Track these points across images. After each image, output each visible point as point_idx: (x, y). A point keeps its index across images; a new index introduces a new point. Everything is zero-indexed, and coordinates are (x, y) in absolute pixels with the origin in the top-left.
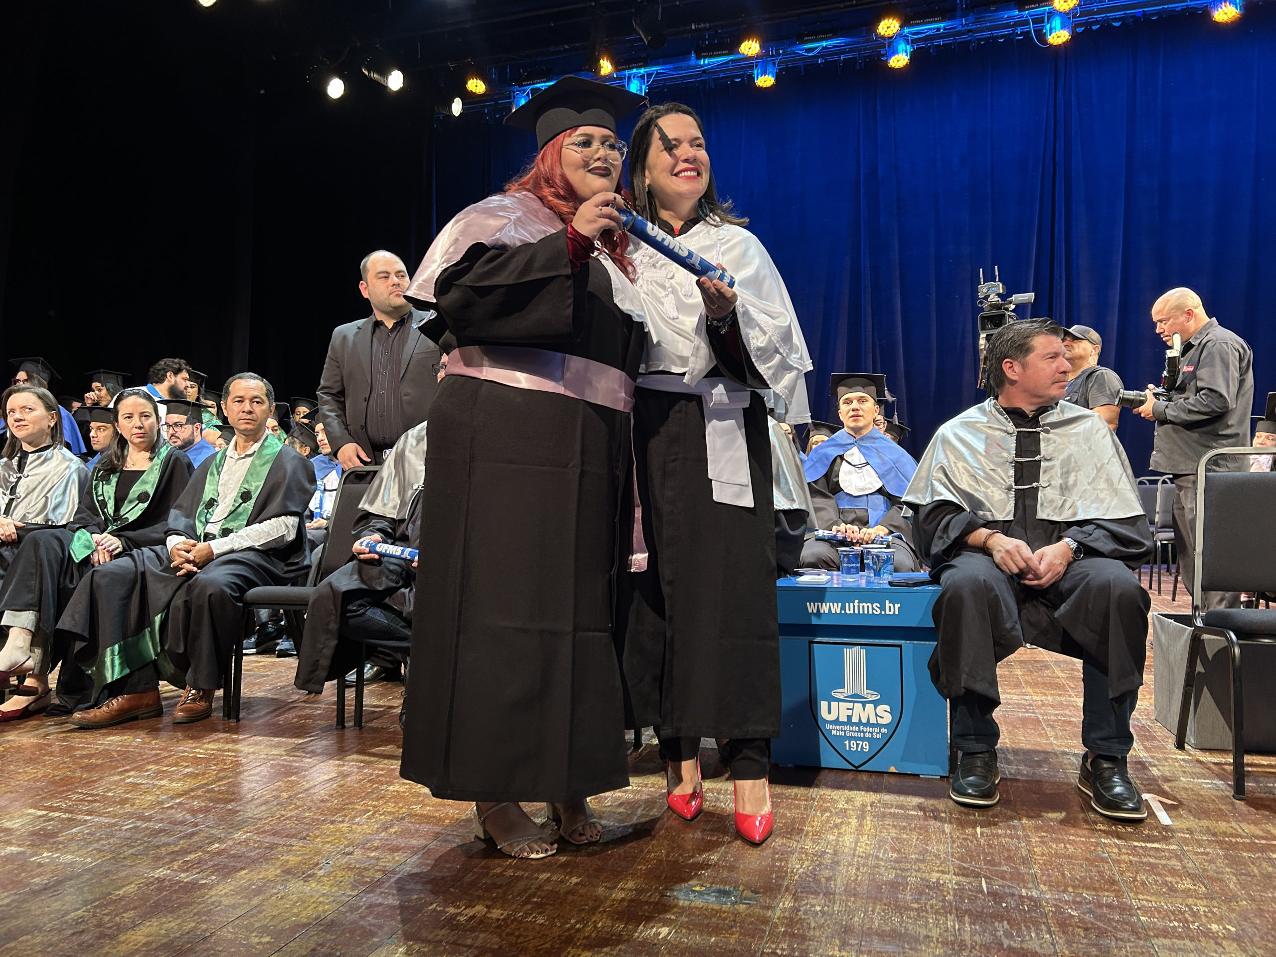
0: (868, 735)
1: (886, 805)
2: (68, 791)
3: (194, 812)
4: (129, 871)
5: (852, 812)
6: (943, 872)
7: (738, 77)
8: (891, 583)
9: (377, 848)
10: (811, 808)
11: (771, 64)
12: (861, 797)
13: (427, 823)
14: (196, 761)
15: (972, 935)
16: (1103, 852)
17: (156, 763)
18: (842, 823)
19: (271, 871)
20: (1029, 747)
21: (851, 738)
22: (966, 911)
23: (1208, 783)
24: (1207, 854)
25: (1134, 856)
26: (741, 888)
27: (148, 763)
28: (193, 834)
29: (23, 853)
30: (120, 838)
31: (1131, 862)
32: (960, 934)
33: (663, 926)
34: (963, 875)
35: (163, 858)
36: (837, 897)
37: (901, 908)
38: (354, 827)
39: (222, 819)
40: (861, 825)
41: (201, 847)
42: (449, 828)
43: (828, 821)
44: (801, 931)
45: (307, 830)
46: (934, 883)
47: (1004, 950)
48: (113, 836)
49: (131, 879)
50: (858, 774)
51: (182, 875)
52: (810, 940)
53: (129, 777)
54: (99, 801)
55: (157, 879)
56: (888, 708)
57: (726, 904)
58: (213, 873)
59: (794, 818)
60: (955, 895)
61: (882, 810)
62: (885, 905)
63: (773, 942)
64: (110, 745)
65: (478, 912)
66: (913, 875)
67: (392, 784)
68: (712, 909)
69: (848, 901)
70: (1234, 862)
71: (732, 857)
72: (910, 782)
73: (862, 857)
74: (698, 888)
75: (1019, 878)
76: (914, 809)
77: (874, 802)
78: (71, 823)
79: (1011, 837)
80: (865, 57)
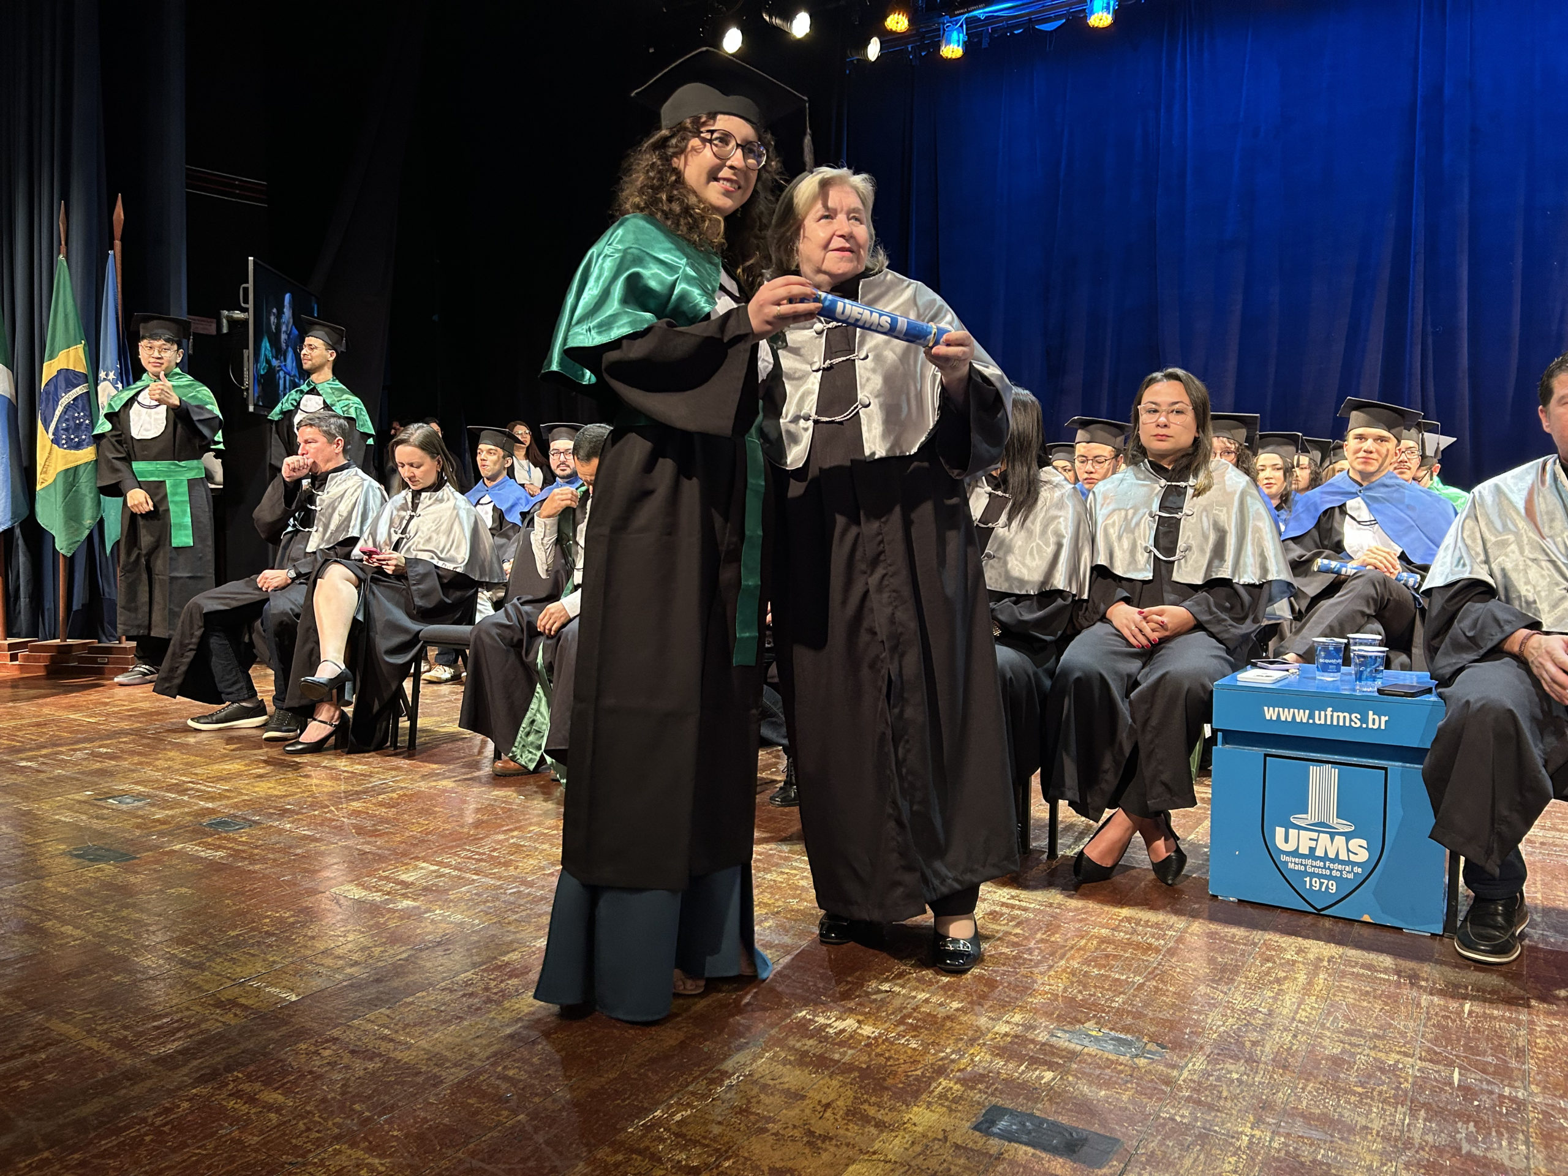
0: (1334, 873)
1: (1348, 962)
2: (457, 846)
4: (513, 937)
5: (1301, 966)
6: (1406, 1054)
10: (1250, 955)
12: (1317, 948)
13: (804, 922)
15: (1424, 1133)
17: (539, 824)
18: (1286, 978)
21: (1312, 875)
22: (1424, 1104)
26: (1145, 1040)
27: (531, 824)
29: (418, 908)
30: (504, 902)
32: (1409, 1131)
33: (1048, 1070)
34: (1431, 1061)
36: (1262, 1066)
37: (1338, 1089)
40: (1310, 983)
43: (1268, 973)
44: (1209, 1099)
46: (1390, 1066)
47: (1461, 1156)
48: (498, 899)
49: (515, 945)
50: (1318, 919)
52: (1218, 1111)
53: (513, 837)
54: (485, 861)
56: (1364, 843)
57: (1124, 1055)
59: (1226, 963)
60: (1414, 1084)
61: (1342, 967)
62: (1321, 1083)
63: (1173, 1107)
64: (495, 800)
65: (850, 1026)
66: (1367, 1051)
67: (770, 872)
68: (1107, 1059)
69: (1274, 1072)
71: (1141, 1001)
72: (1389, 937)
73: (1303, 1023)
74: (1094, 1033)
75: (1504, 1073)
76: (1386, 971)
77: (1333, 957)
78: (460, 881)
79: (1509, 1021)
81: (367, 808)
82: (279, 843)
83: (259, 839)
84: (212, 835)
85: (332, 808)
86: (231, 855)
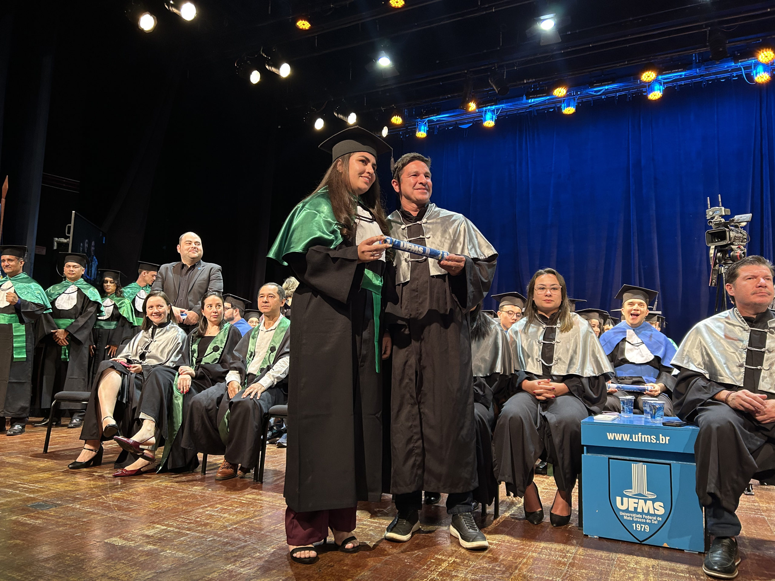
0: (648, 521)
1: (662, 568)
2: (176, 516)
3: (244, 534)
4: (212, 565)
5: (640, 571)
7: (551, 108)
8: (664, 424)
10: (612, 565)
11: (572, 100)
12: (645, 561)
14: (242, 505)
17: (220, 503)
18: (634, 577)
20: (759, 537)
21: (637, 522)
27: (217, 503)
28: (244, 547)
29: (157, 550)
30: (206, 545)
35: (230, 559)
39: (260, 539)
41: (250, 554)
43: (624, 575)
48: (202, 544)
49: (215, 569)
50: (642, 546)
51: (241, 569)
53: (207, 511)
54: (193, 523)
55: (228, 570)
56: (662, 504)
58: (258, 570)
59: (601, 570)
61: (660, 571)
64: (196, 491)
72: (678, 554)
76: (682, 572)
77: (654, 565)
78: (180, 534)
80: (633, 94)
81: (123, 496)
82: (73, 515)
83: (61, 514)
84: (33, 512)
85: (103, 497)
86: (45, 523)
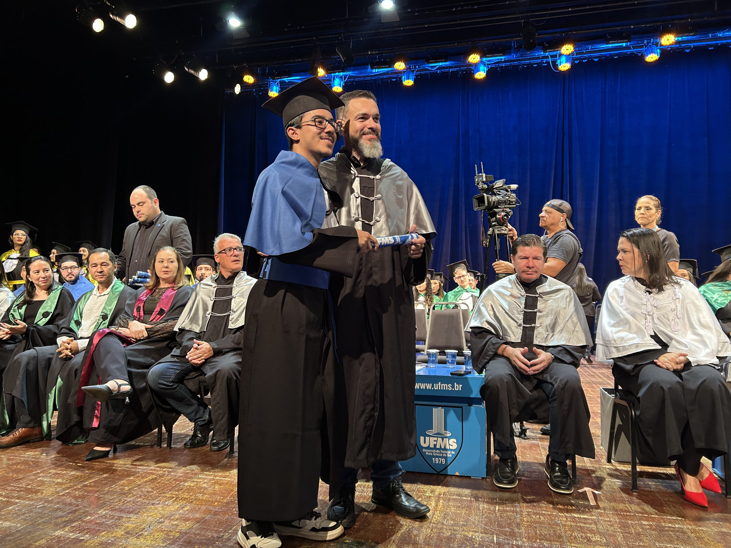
1: (451, 494)
2: (5, 484)
3: (76, 498)
4: (41, 532)
5: (433, 498)
6: (475, 532)
7: (393, 78)
9: (177, 519)
11: (411, 73)
12: (439, 490)
13: (205, 505)
14: (77, 468)
16: (558, 520)
17: (55, 468)
19: (120, 532)
20: (530, 461)
21: (436, 457)
23: (619, 482)
24: (610, 521)
25: (573, 522)
26: (370, 541)
27: (50, 469)
28: (76, 510)
30: (36, 513)
31: (571, 525)
34: (485, 533)
35: (59, 525)
38: (165, 507)
39: (92, 502)
40: (437, 505)
41: (80, 518)
42: (217, 508)
45: (139, 509)
46: (470, 538)
48: (32, 512)
49: (43, 536)
50: (438, 476)
51: (70, 534)
53: (39, 477)
54: (23, 491)
55: (56, 536)
56: (455, 440)
58: (87, 533)
60: (480, 544)
61: (449, 496)
64: (28, 457)
66: (460, 533)
67: (187, 481)
70: (624, 526)
72: (466, 481)
73: (435, 523)
74: (347, 541)
75: (513, 535)
76: (466, 496)
77: (445, 493)
78: (8, 503)
79: (513, 512)
80: (463, 71)
